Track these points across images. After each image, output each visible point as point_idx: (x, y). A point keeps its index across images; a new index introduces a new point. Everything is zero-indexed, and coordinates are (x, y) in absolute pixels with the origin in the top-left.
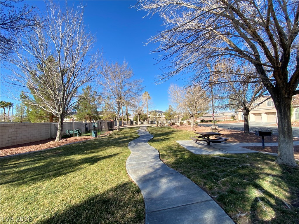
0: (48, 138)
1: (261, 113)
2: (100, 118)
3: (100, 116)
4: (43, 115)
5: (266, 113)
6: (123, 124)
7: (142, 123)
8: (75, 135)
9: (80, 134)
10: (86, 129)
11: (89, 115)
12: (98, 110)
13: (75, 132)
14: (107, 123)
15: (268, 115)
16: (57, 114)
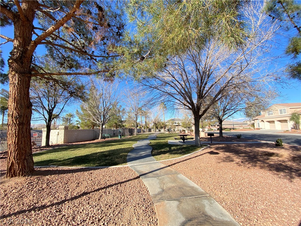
0: (92, 139)
1: (274, 121)
2: (123, 126)
3: (124, 124)
4: (89, 124)
5: (280, 121)
6: (142, 132)
7: (160, 131)
8: (108, 137)
9: (111, 137)
10: (114, 134)
11: (116, 123)
12: (122, 120)
13: (108, 135)
14: (128, 129)
15: (282, 122)
16: (99, 124)
